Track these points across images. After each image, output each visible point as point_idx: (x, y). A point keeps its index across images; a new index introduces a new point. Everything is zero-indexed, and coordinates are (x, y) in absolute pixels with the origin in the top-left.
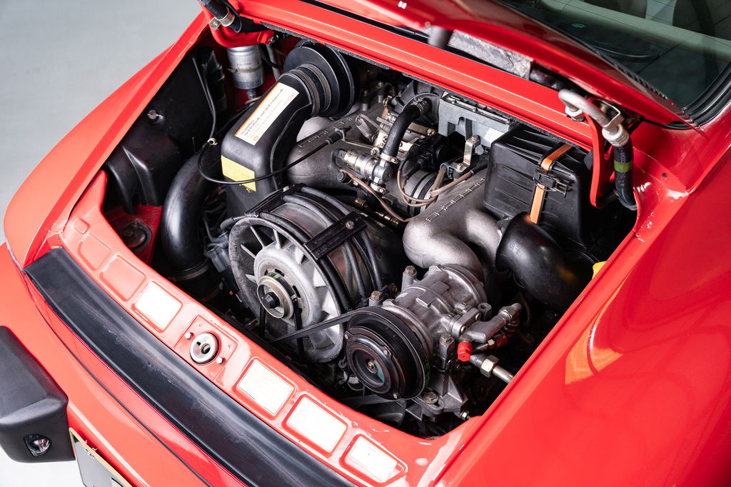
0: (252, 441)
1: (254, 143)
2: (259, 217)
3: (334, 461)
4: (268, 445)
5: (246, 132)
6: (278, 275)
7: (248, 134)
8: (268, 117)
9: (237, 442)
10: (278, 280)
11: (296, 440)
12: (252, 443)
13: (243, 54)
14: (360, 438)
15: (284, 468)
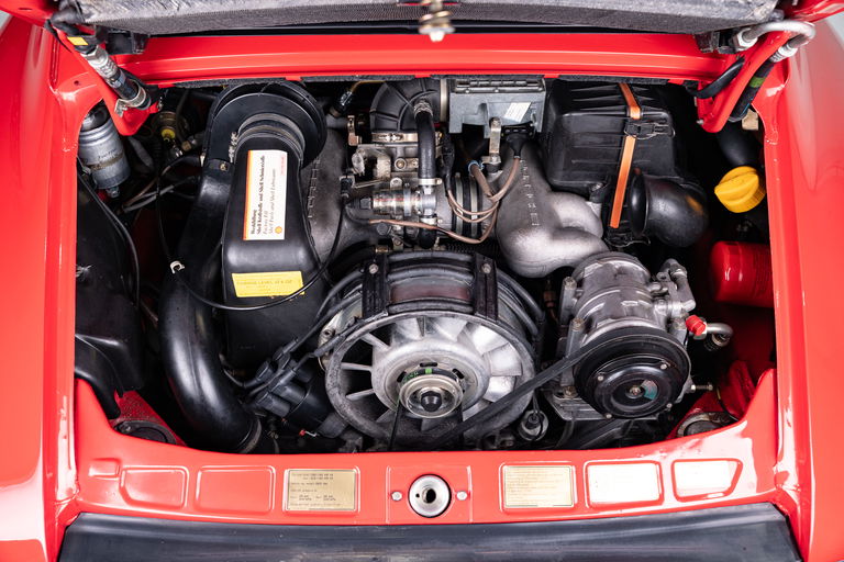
0: (575, 546)
1: (281, 236)
2: (390, 314)
3: (670, 503)
4: (592, 538)
5: (257, 228)
6: (429, 370)
7: (263, 229)
8: (273, 198)
9: (560, 559)
10: (434, 373)
11: (618, 512)
12: (576, 549)
13: (104, 140)
14: (677, 465)
15: (630, 546)
